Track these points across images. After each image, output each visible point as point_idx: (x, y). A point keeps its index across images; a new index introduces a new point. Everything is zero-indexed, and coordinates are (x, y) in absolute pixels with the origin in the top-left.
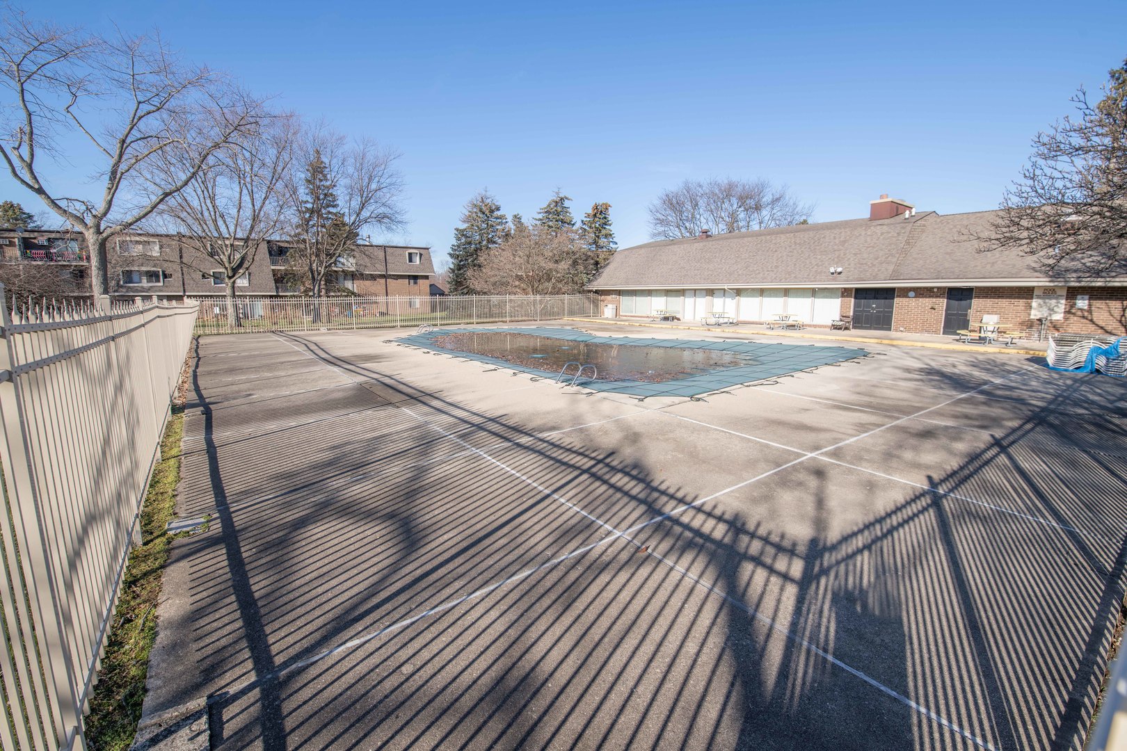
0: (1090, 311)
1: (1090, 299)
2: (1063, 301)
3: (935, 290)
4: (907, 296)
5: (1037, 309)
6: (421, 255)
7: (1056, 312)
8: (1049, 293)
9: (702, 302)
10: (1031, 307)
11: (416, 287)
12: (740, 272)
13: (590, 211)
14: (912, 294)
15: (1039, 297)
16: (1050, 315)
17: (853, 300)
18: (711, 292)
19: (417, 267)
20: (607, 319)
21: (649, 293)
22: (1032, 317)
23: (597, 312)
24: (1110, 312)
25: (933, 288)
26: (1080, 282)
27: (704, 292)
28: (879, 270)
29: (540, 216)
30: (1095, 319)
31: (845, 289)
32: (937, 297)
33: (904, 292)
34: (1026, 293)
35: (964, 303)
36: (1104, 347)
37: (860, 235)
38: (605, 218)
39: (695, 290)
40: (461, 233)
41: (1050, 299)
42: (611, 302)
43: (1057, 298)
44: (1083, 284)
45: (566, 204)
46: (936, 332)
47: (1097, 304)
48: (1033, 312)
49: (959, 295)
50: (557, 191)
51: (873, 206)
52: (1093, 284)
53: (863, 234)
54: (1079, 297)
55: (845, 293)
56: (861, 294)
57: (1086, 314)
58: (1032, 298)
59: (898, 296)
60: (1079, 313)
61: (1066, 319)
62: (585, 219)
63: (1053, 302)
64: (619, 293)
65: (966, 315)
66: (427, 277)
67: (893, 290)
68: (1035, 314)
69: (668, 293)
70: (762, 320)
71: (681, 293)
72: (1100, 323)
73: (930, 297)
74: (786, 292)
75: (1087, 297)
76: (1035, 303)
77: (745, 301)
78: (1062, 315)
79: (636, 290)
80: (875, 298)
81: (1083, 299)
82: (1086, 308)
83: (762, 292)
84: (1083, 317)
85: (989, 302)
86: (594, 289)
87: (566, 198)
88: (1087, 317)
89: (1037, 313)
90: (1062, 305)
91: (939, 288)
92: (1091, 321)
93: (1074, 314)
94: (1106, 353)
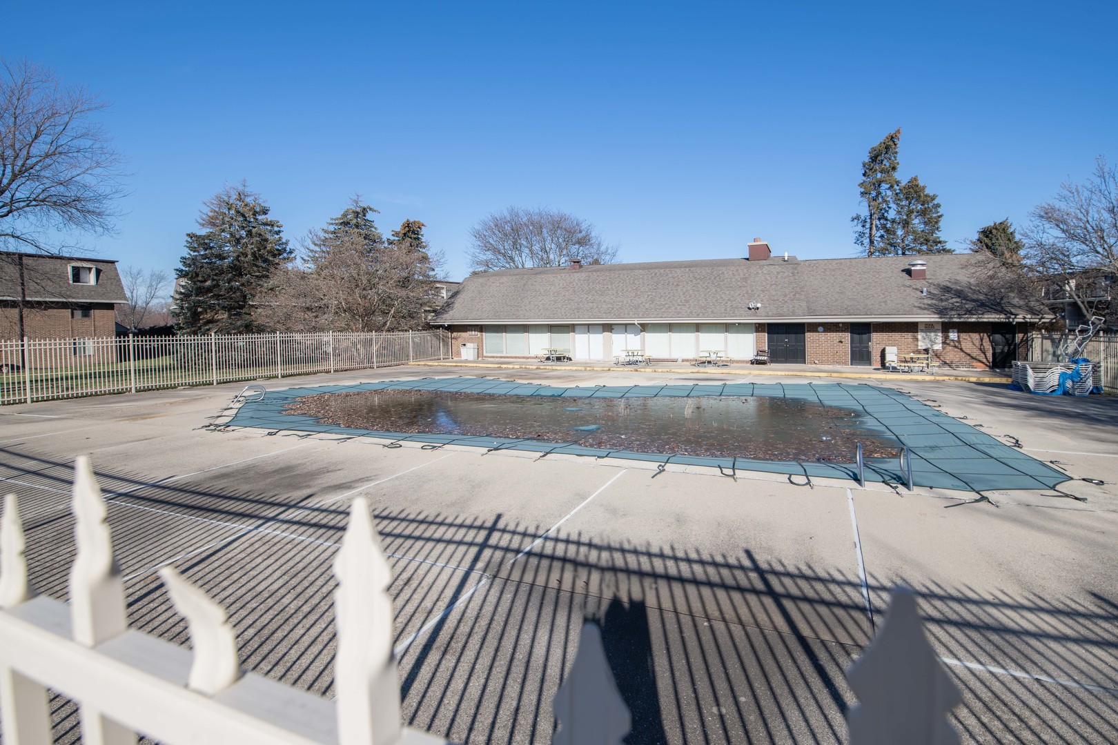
0: (959, 342)
1: (958, 332)
2: (940, 334)
3: (841, 325)
4: (817, 331)
5: (923, 340)
6: (98, 272)
7: (936, 343)
8: (929, 327)
9: (597, 339)
10: (917, 340)
11: (87, 322)
12: (647, 306)
13: (398, 228)
14: (821, 329)
15: (922, 331)
16: (932, 345)
17: (766, 334)
18: (608, 328)
19: (90, 288)
20: (466, 361)
21: (525, 328)
22: (919, 348)
23: (450, 352)
24: (972, 342)
25: (838, 323)
26: (960, 318)
27: (601, 327)
28: (794, 307)
29: (332, 228)
30: (964, 348)
31: (759, 324)
32: (842, 331)
33: (813, 327)
34: (912, 328)
35: (865, 336)
36: (1069, 372)
37: (757, 273)
38: (418, 239)
39: (589, 325)
40: (197, 242)
41: (930, 332)
42: (471, 340)
43: (935, 332)
44: (962, 320)
45: (370, 216)
46: (845, 363)
47: (963, 335)
48: (920, 343)
49: (861, 330)
50: (355, 198)
51: (751, 247)
52: (970, 320)
53: (760, 272)
54: (951, 330)
55: (759, 328)
56: (772, 329)
57: (957, 344)
58: (917, 332)
59: (809, 331)
60: (952, 344)
61: (944, 348)
62: (392, 238)
63: (932, 334)
64: (481, 328)
65: (868, 347)
66: (110, 306)
67: (802, 325)
68: (922, 345)
69: (552, 328)
70: (674, 356)
71: (570, 328)
72: (968, 351)
73: (837, 331)
74: (698, 328)
75: (956, 330)
76: (920, 336)
77: (650, 337)
78: (941, 345)
79: (505, 326)
80: (787, 333)
81: (953, 332)
82: (956, 339)
83: (670, 328)
84: (955, 347)
85: (885, 336)
86: (446, 324)
87: (370, 209)
88: (957, 346)
89: (923, 344)
90: (939, 337)
91: (843, 323)
92: (961, 349)
93: (948, 344)
94: (1071, 377)
